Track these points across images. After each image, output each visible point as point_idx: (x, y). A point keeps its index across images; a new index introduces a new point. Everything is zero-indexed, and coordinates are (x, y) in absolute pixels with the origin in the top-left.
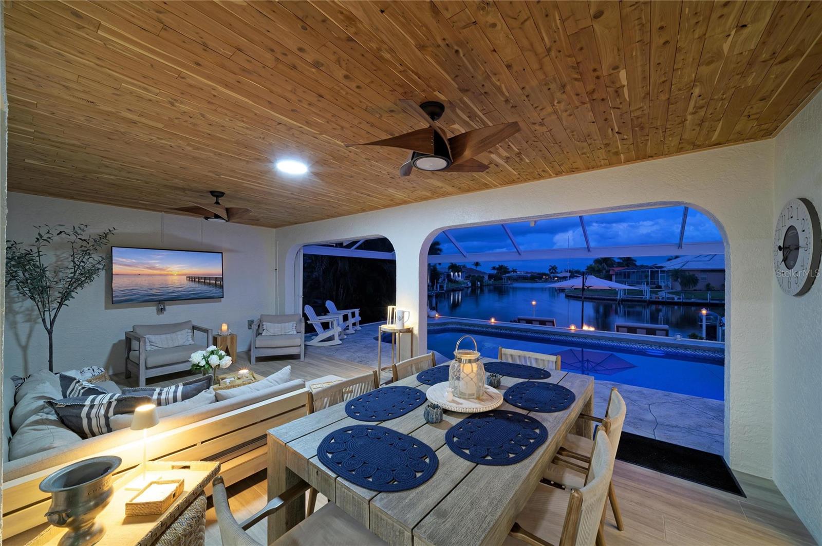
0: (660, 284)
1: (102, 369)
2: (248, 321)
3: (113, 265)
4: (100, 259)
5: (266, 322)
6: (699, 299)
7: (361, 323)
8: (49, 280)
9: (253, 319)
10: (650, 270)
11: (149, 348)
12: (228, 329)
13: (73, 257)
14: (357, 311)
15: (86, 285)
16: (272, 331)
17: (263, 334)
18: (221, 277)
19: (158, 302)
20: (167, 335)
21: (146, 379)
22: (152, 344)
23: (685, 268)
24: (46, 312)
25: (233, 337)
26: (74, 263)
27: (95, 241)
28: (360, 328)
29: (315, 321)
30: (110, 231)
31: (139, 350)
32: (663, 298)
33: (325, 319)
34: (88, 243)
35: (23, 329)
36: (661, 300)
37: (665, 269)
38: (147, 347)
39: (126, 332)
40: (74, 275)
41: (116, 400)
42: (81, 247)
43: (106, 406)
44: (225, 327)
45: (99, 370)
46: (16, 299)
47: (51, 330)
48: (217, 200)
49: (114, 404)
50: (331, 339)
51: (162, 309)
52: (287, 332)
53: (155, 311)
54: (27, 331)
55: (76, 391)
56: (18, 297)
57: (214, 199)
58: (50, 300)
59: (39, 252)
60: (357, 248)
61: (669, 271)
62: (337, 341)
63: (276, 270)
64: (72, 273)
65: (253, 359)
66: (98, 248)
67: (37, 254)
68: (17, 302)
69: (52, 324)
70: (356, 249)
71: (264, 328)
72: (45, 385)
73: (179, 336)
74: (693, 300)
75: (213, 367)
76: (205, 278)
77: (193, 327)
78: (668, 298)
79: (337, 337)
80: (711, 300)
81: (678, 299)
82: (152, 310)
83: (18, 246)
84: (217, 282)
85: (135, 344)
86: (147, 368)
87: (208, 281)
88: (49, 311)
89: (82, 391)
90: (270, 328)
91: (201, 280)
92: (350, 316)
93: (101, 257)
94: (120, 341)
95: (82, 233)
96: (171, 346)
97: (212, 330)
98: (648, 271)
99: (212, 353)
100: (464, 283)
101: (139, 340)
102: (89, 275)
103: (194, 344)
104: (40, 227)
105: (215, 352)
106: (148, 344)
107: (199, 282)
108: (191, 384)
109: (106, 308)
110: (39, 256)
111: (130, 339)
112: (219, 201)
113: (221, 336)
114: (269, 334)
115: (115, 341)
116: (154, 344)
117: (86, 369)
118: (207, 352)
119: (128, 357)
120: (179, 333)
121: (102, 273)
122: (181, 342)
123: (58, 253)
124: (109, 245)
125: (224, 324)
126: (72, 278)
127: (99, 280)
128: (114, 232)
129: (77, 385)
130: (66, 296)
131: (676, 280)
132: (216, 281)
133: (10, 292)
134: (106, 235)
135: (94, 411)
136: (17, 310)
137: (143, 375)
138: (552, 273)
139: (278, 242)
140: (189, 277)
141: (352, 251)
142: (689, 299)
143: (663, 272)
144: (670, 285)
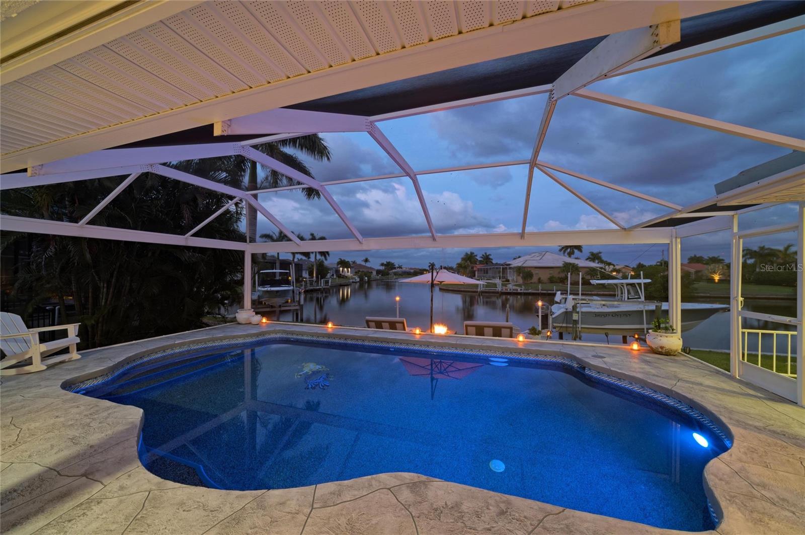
0: (508, 278)
6: (535, 290)
14: (72, 328)
23: (525, 265)
32: (510, 290)
37: (512, 266)
61: (515, 268)
74: (530, 291)
78: (513, 290)
80: (542, 290)
81: (521, 290)
98: (500, 268)
100: (352, 279)
131: (519, 275)
141: (81, 227)
142: (528, 290)
143: (510, 268)
144: (515, 279)
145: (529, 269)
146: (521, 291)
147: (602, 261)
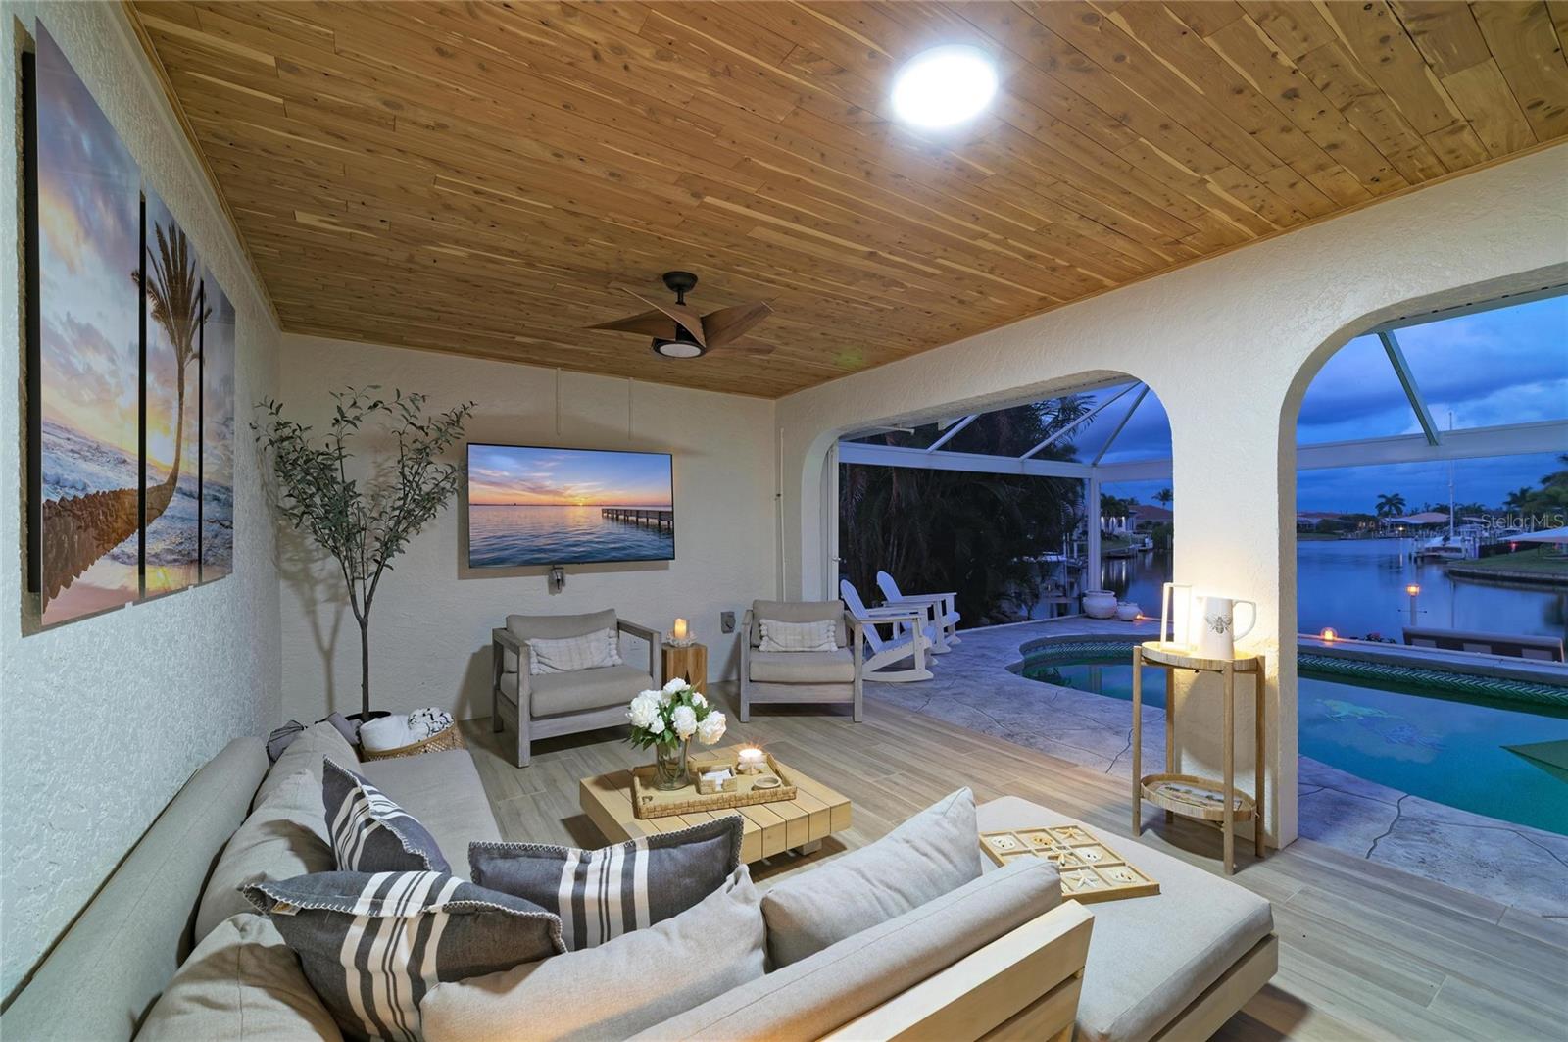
1: (448, 715)
2: (722, 614)
3: (470, 482)
4: (449, 471)
5: (767, 618)
7: (959, 626)
8: (364, 514)
9: (732, 610)
11: (536, 669)
12: (688, 632)
13: (400, 465)
14: (950, 598)
15: (424, 525)
16: (781, 639)
17: (761, 648)
18: (670, 509)
19: (550, 566)
20: (569, 640)
21: (532, 742)
22: (542, 659)
24: (356, 582)
25: (699, 651)
26: (404, 477)
27: (440, 430)
28: (959, 641)
29: (866, 619)
30: (465, 408)
31: (518, 672)
33: (882, 614)
34: (427, 434)
35: (326, 612)
38: (532, 666)
39: (493, 630)
40: (404, 504)
41: (445, 909)
42: (414, 442)
43: (415, 927)
44: (681, 627)
45: (443, 719)
46: (315, 553)
47: (365, 621)
48: (680, 297)
49: (440, 923)
50: (907, 664)
51: (558, 580)
52: (817, 643)
53: (546, 585)
54: (332, 617)
55: (351, 830)
56: (317, 550)
57: (675, 296)
58: (365, 556)
59: (340, 449)
60: (943, 448)
62: (921, 673)
63: (779, 495)
64: (399, 499)
65: (745, 710)
66: (445, 446)
67: (337, 453)
68: (316, 560)
69: (367, 603)
70: (939, 449)
71: (763, 633)
72: (302, 780)
73: (593, 644)
75: (683, 739)
76: (638, 513)
77: (618, 623)
79: (920, 662)
82: (538, 583)
83: (305, 436)
84: (662, 522)
85: (510, 657)
86: (533, 718)
87: (644, 520)
88: (363, 578)
89: (365, 833)
90: (780, 634)
91: (630, 518)
92: (938, 609)
93: (450, 465)
94: (485, 648)
95: (417, 413)
96: (577, 667)
97: (660, 633)
99: (678, 698)
100: (1135, 542)
101: (517, 650)
102: (430, 502)
103: (623, 664)
104: (342, 395)
105: (685, 696)
106: (534, 659)
107: (626, 521)
108: (675, 846)
109: (461, 577)
110: (340, 457)
111: (502, 647)
112: (684, 301)
113: (673, 646)
114: (774, 647)
115: (477, 649)
116: (546, 661)
117: (418, 712)
118: (665, 696)
119: (497, 688)
120: (592, 636)
121: (452, 501)
122: (596, 659)
123: (380, 459)
124: (464, 440)
125: (679, 620)
126: (401, 508)
127: (446, 516)
128: (472, 411)
129: (357, 806)
130: (390, 545)
132: (660, 519)
133: (305, 538)
134: (458, 416)
135: (379, 945)
136: (316, 575)
137: (526, 736)
138: (1386, 515)
139: (782, 430)
140: (607, 511)
141: (930, 454)
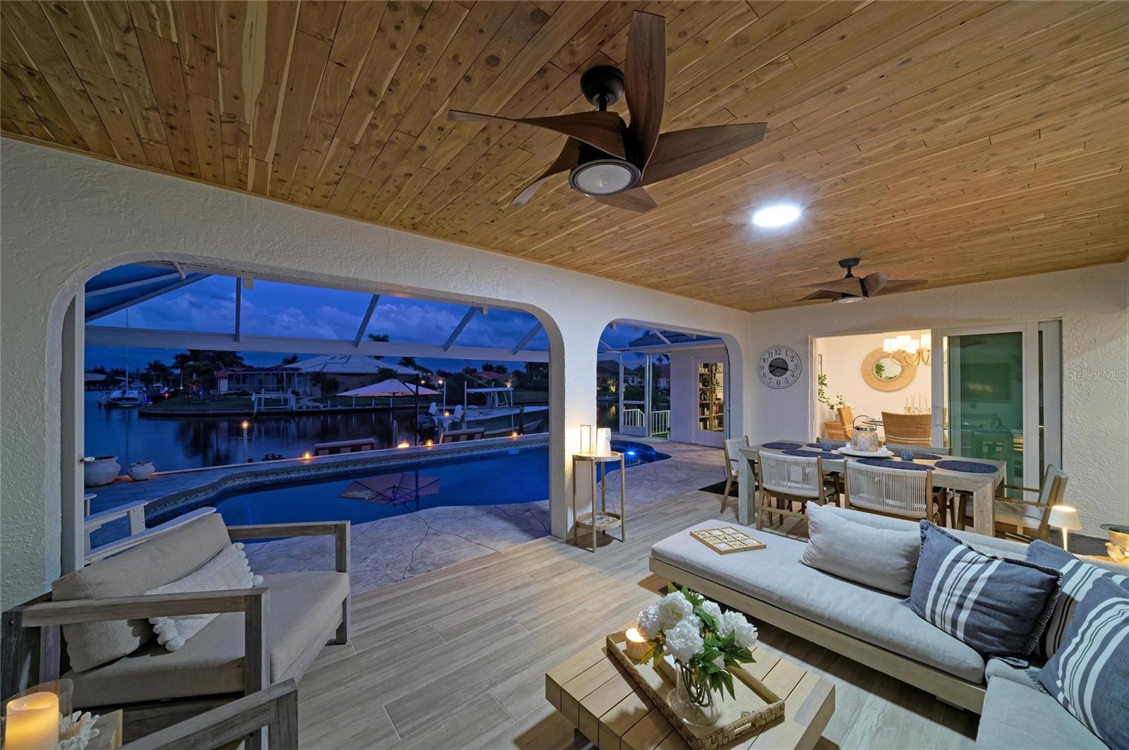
0: (297, 391)
6: (344, 406)
10: (285, 372)
23: (325, 370)
32: (308, 407)
36: (305, 409)
37: (303, 371)
61: (307, 374)
74: (339, 407)
78: (313, 407)
80: (356, 405)
81: (324, 407)
98: (282, 375)
131: (315, 385)
142: (337, 406)
143: (300, 375)
144: (308, 392)
145: (332, 377)
146: (325, 409)
147: (417, 368)
